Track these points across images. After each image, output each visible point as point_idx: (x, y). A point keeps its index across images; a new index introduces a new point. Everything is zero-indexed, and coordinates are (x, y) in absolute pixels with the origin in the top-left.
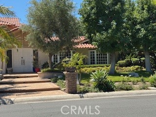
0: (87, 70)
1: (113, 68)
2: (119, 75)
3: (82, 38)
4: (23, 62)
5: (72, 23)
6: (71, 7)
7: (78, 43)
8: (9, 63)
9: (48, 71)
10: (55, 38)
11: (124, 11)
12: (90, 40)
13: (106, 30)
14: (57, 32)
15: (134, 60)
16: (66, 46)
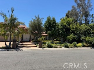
0: (45, 41)
1: (52, 41)
2: (54, 43)
3: (44, 32)
4: (27, 38)
5: (41, 28)
6: (41, 23)
7: (43, 34)
8: (22, 39)
9: (34, 41)
10: (36, 32)
11: (56, 26)
12: (46, 33)
13: (51, 31)
14: (37, 30)
15: (58, 39)
16: (39, 34)
